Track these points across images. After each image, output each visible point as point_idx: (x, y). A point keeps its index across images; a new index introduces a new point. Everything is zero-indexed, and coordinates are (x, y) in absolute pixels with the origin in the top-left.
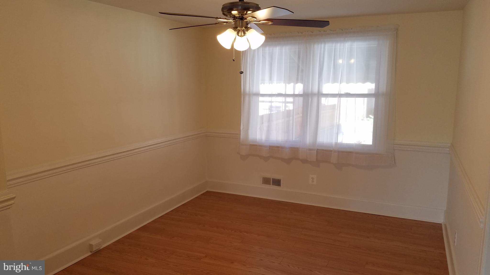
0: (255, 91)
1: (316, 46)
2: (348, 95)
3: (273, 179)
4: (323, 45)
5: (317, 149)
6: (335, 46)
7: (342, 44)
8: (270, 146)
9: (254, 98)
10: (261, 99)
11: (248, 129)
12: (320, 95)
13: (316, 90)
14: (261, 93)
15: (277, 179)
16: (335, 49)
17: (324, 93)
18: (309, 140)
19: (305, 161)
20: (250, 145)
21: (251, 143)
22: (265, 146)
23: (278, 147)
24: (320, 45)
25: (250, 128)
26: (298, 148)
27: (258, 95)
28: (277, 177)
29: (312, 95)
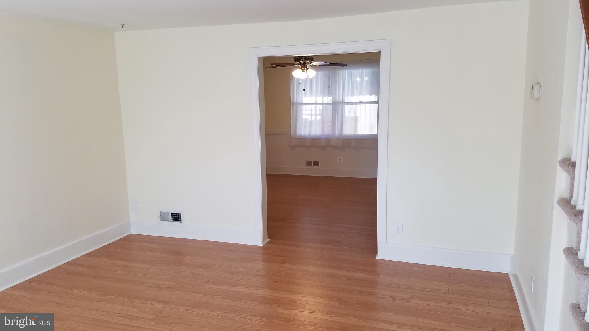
0: (300, 101)
1: (340, 71)
2: (361, 103)
3: (314, 162)
4: (344, 71)
5: (343, 139)
6: (352, 71)
7: (356, 71)
8: (311, 139)
9: (299, 107)
10: (304, 106)
11: (296, 128)
12: (343, 103)
13: (341, 100)
14: (304, 103)
15: (317, 162)
16: (352, 73)
17: (346, 102)
18: (337, 133)
19: (335, 147)
20: (298, 139)
21: (298, 138)
22: (308, 139)
23: (317, 139)
24: (342, 71)
25: (297, 127)
26: (330, 139)
27: (302, 104)
28: (316, 160)
29: (339, 103)
